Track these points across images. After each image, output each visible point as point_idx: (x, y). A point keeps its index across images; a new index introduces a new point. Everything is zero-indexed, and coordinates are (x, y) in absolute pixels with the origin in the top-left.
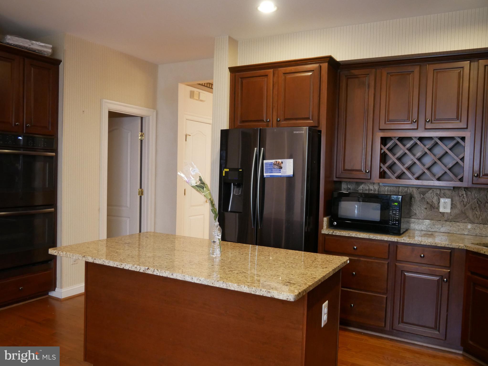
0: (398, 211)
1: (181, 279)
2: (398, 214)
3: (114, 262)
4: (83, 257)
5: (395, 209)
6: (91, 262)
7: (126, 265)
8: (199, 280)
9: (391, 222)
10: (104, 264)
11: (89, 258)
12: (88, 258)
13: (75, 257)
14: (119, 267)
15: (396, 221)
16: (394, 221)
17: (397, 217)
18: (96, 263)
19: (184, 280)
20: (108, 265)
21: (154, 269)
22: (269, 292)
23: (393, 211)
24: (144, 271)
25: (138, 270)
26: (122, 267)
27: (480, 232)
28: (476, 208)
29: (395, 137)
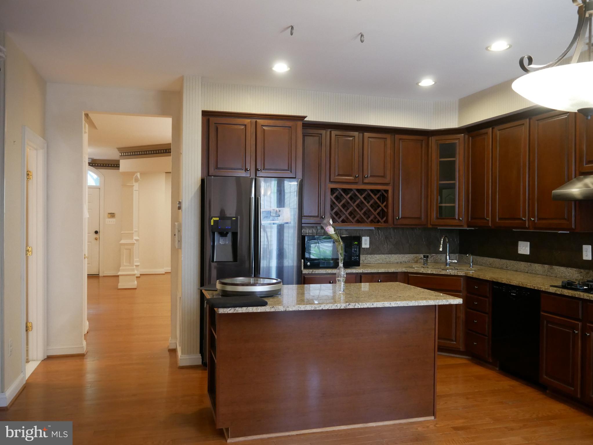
0: (358, 248)
2: (358, 251)
3: (311, 306)
4: (271, 308)
5: (355, 247)
6: (283, 310)
7: (325, 306)
9: (353, 258)
10: (299, 310)
11: (280, 308)
12: (278, 307)
13: (260, 310)
14: (317, 309)
15: (357, 257)
16: (355, 257)
17: (358, 253)
18: (289, 310)
22: (448, 301)
23: (354, 249)
24: (345, 307)
25: (339, 308)
27: (389, 260)
28: (385, 243)
29: (340, 188)
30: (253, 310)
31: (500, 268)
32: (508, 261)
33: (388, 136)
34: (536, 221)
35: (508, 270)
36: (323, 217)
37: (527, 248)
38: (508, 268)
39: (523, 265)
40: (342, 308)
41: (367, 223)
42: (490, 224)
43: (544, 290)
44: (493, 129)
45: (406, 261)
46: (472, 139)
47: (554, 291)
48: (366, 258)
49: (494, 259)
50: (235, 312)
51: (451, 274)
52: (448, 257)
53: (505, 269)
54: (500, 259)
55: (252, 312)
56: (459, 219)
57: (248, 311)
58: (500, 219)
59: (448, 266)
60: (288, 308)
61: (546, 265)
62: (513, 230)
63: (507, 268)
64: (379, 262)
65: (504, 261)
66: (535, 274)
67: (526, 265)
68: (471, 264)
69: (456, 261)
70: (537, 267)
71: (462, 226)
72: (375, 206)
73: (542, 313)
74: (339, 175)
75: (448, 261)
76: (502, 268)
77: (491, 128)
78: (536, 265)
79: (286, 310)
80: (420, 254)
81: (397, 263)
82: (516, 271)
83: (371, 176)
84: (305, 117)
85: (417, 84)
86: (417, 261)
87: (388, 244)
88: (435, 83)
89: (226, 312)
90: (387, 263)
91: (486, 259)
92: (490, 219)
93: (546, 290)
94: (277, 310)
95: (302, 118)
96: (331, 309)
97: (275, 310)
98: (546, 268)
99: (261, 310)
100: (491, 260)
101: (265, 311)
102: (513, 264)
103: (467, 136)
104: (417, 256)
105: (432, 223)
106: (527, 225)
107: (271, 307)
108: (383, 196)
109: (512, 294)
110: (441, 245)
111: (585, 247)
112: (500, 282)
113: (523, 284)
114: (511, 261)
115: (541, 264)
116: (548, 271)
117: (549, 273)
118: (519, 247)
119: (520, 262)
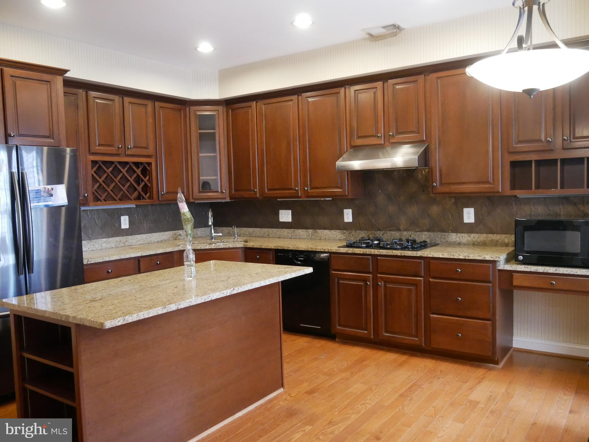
1: (258, 287)
8: (269, 281)
10: (191, 305)
11: (172, 307)
13: (151, 314)
14: (207, 300)
18: (181, 308)
19: (260, 286)
20: (195, 304)
21: (238, 288)
24: (230, 293)
26: (210, 300)
27: (150, 240)
28: (144, 221)
29: (100, 161)
30: (145, 315)
31: (260, 236)
32: (269, 230)
33: (149, 103)
34: (309, 191)
35: (270, 237)
36: (86, 195)
37: (289, 216)
38: (270, 236)
39: (286, 232)
40: (228, 294)
41: (132, 200)
42: (258, 196)
43: (335, 251)
44: (256, 102)
45: (166, 239)
46: (232, 112)
47: (345, 251)
48: (127, 240)
49: (254, 229)
50: (124, 323)
51: (230, 247)
52: (213, 230)
53: (266, 237)
54: (260, 229)
55: (144, 318)
56: (222, 192)
57: (139, 319)
58: (269, 190)
59: (213, 240)
60: (180, 306)
61: (310, 230)
62: (278, 200)
63: (268, 236)
64: (141, 243)
65: (265, 230)
66: (299, 239)
67: (289, 232)
68: (236, 235)
69: (221, 235)
70: (301, 232)
71: (225, 198)
72: (138, 180)
73: (333, 272)
74: (100, 145)
75: (213, 235)
76: (263, 237)
77: (255, 102)
78: (300, 230)
79: (178, 308)
80: (178, 231)
81: (158, 242)
82: (280, 238)
83: (134, 147)
84: (66, 71)
85: (196, 49)
86: (176, 237)
87: (147, 222)
88: (215, 49)
89: (115, 326)
90: (148, 243)
91: (244, 229)
92: (257, 190)
93: (337, 251)
94: (169, 311)
95: (62, 72)
96: (219, 298)
97: (168, 311)
99: (153, 313)
100: (251, 230)
101: (157, 314)
102: (275, 232)
103: (225, 109)
104: (176, 233)
105: (194, 197)
106: (300, 195)
107: (163, 307)
108: (146, 170)
109: (299, 259)
110: (209, 219)
111: (345, 211)
112: (286, 249)
113: (312, 248)
114: (273, 229)
115: (305, 230)
116: (312, 235)
117: (314, 237)
118: (280, 216)
119: (282, 229)
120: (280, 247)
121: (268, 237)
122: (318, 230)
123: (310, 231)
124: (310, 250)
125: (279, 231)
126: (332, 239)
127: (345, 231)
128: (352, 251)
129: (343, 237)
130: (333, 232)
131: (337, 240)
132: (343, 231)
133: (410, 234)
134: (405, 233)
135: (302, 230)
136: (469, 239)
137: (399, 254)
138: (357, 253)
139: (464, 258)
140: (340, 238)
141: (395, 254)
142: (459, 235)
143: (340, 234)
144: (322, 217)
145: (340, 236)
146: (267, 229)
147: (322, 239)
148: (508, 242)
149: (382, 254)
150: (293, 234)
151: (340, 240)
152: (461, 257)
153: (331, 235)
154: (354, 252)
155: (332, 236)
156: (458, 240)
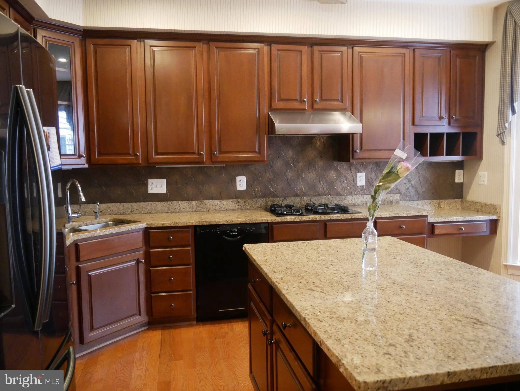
33: (7, 8)
35: (136, 214)
37: (162, 186)
39: (159, 205)
42: (140, 161)
43: (280, 221)
54: (119, 204)
56: (81, 156)
59: (71, 222)
61: (194, 201)
66: (179, 212)
67: (164, 205)
68: (98, 214)
69: (78, 215)
75: (70, 215)
76: (123, 214)
78: (180, 203)
93: (282, 221)
98: (194, 204)
102: (143, 206)
106: (205, 160)
109: (231, 234)
111: (238, 178)
112: (215, 224)
113: (251, 220)
114: (139, 203)
115: (187, 201)
116: (198, 207)
117: (199, 209)
118: (149, 187)
119: (154, 203)
120: (206, 222)
121: (132, 213)
122: (205, 201)
123: (195, 203)
124: (248, 222)
125: (149, 204)
126: (223, 209)
127: (239, 200)
128: (300, 219)
129: (237, 207)
130: (224, 201)
131: (230, 210)
132: (237, 200)
133: (310, 199)
134: (305, 198)
135: (183, 202)
136: (363, 200)
137: (350, 218)
138: (305, 220)
139: (406, 215)
140: (234, 208)
141: (345, 218)
142: (354, 197)
143: (233, 203)
144: (208, 186)
145: (234, 205)
146: (130, 204)
147: (210, 210)
148: (393, 201)
149: (333, 219)
150: (169, 207)
151: (233, 210)
152: (405, 215)
153: (222, 205)
154: (302, 220)
155: (224, 206)
156: (353, 201)
